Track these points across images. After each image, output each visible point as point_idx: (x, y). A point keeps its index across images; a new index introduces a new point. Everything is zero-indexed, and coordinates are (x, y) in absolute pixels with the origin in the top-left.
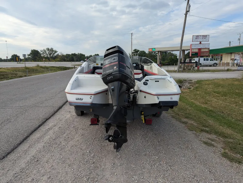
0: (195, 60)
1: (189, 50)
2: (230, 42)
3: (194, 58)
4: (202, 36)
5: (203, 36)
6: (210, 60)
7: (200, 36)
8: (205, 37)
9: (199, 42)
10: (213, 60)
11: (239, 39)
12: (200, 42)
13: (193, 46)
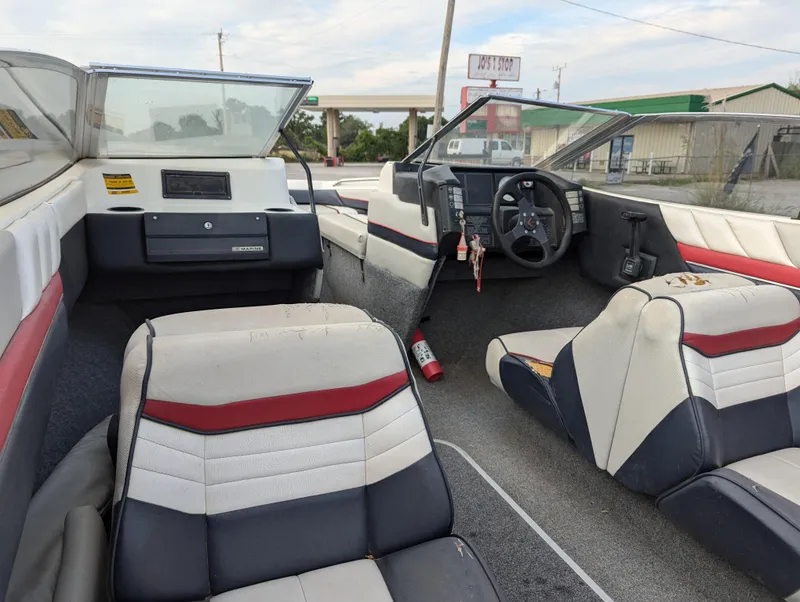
0: (457, 146)
1: (432, 109)
2: (539, 92)
3: (455, 140)
4: (497, 59)
5: (502, 58)
6: (503, 148)
7: (492, 59)
8: (508, 62)
9: (490, 83)
10: (510, 149)
11: (557, 86)
12: (494, 81)
13: (470, 94)
